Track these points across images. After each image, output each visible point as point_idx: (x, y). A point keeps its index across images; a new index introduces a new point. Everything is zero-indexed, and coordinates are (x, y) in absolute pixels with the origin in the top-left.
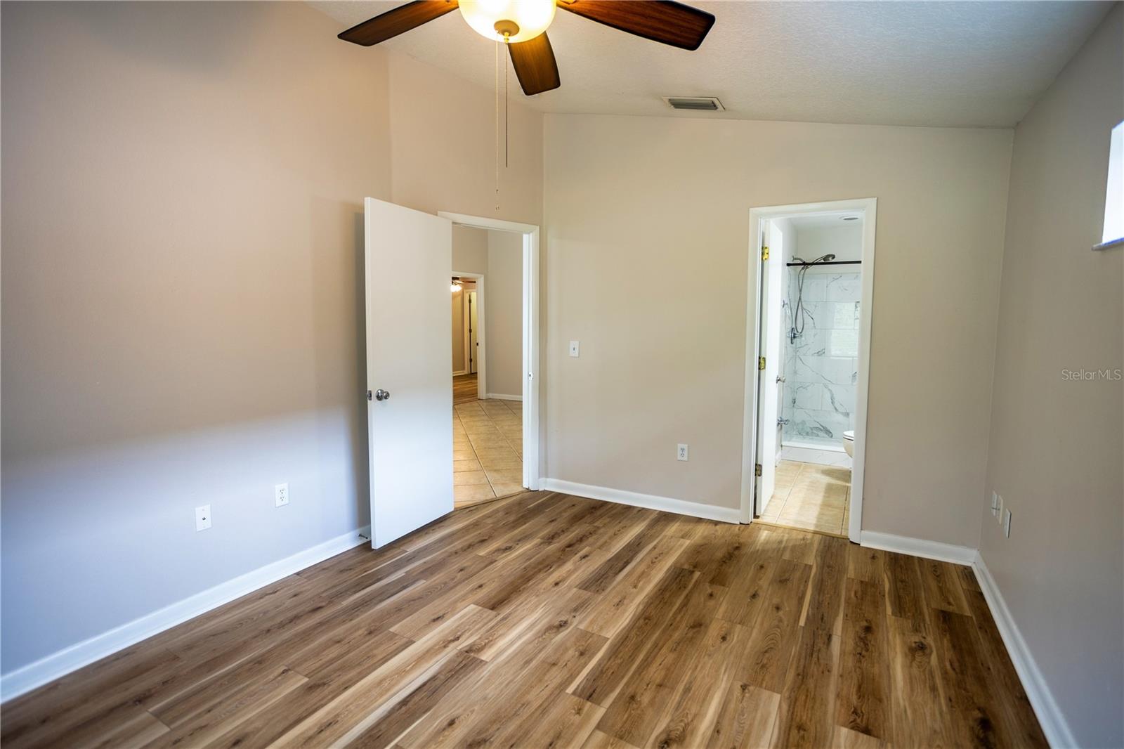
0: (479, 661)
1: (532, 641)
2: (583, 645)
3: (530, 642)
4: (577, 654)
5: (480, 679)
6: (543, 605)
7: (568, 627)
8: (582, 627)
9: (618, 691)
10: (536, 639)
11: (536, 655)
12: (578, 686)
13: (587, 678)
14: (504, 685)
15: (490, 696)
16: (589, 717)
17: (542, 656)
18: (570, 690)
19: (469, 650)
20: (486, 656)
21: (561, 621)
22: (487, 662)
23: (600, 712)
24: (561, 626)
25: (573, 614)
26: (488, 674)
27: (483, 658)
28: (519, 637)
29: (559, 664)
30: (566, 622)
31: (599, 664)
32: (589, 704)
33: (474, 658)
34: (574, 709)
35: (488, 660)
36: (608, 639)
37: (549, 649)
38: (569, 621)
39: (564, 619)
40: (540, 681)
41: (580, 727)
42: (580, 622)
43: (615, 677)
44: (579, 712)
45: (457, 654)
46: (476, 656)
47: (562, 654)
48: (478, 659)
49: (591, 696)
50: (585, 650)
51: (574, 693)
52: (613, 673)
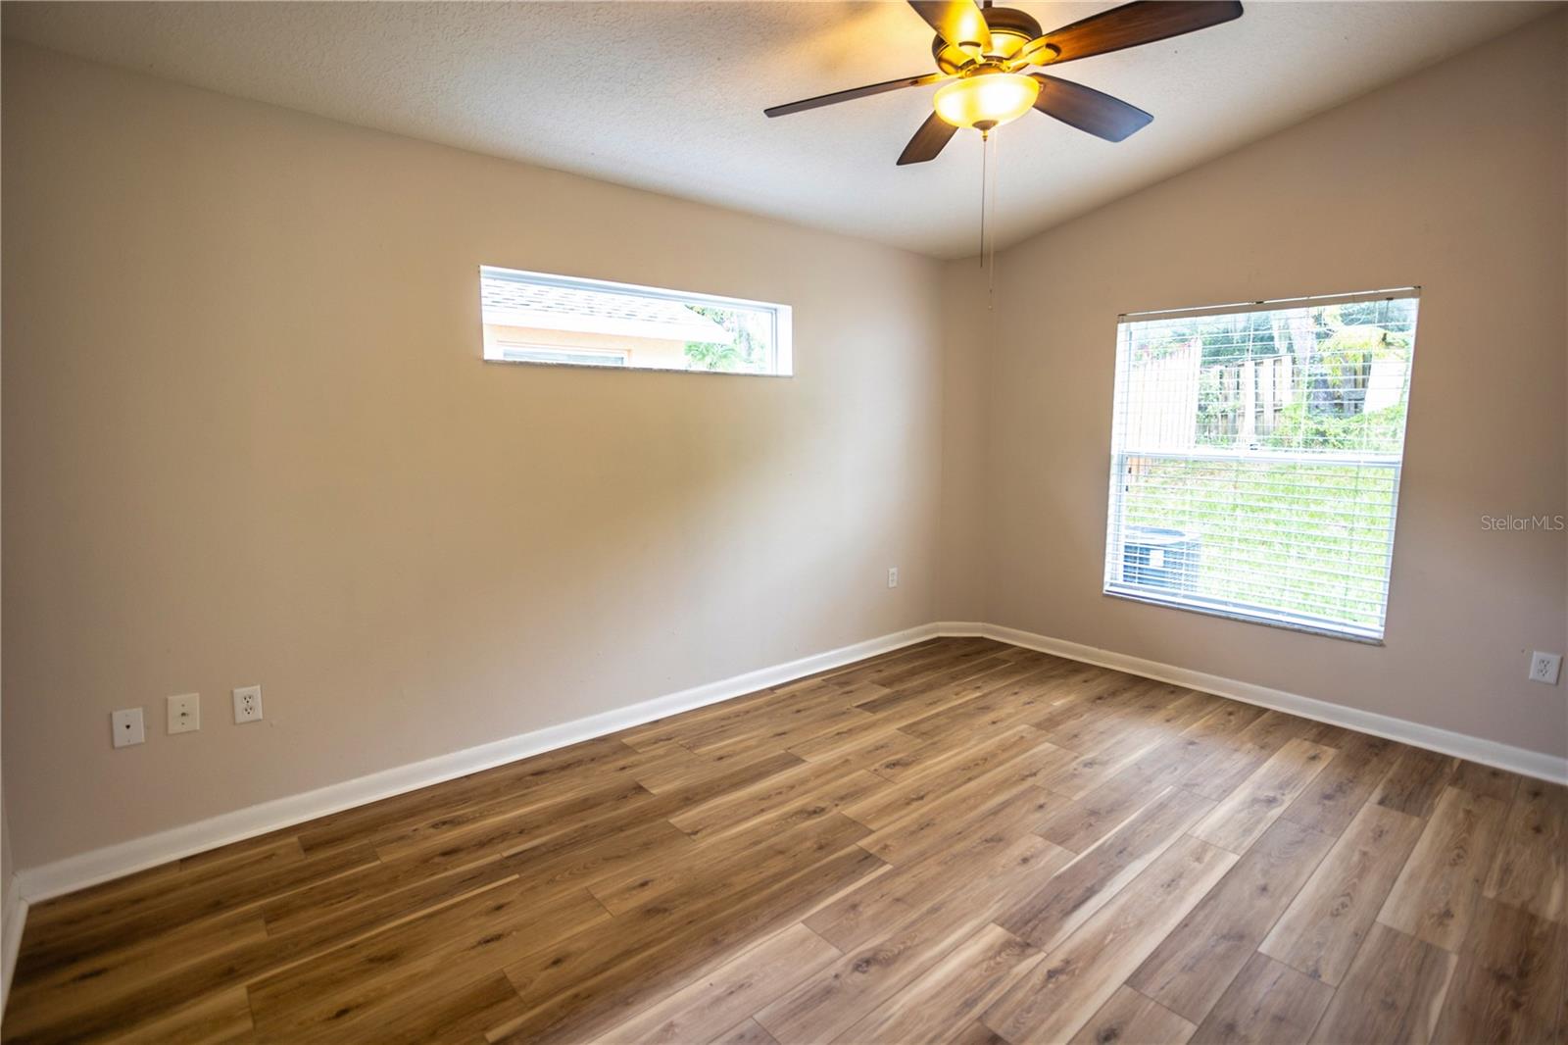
0: (1007, 926)
1: (922, 943)
2: (846, 919)
3: (928, 942)
4: (861, 909)
5: (1001, 899)
6: (885, 1026)
7: (855, 957)
8: (834, 952)
9: (832, 857)
10: (917, 945)
11: (921, 918)
12: (875, 870)
13: (862, 875)
14: (969, 887)
15: (985, 878)
16: (877, 842)
17: (914, 915)
18: (887, 868)
19: (1025, 947)
20: (995, 934)
21: (864, 972)
22: (993, 921)
23: (863, 843)
24: (868, 962)
25: (837, 983)
26: (990, 904)
27: (999, 930)
28: (943, 957)
29: (890, 899)
30: (857, 967)
31: (837, 890)
32: (871, 852)
33: (1014, 933)
34: (890, 850)
35: (992, 925)
36: (803, 922)
37: (901, 922)
38: (850, 967)
39: (858, 977)
40: (921, 884)
41: (889, 836)
42: (833, 961)
43: (824, 872)
44: (886, 847)
45: (1044, 944)
46: (1012, 935)
47: (882, 912)
48: (1008, 929)
49: (866, 858)
50: (847, 911)
51: (885, 863)
52: (826, 875)
